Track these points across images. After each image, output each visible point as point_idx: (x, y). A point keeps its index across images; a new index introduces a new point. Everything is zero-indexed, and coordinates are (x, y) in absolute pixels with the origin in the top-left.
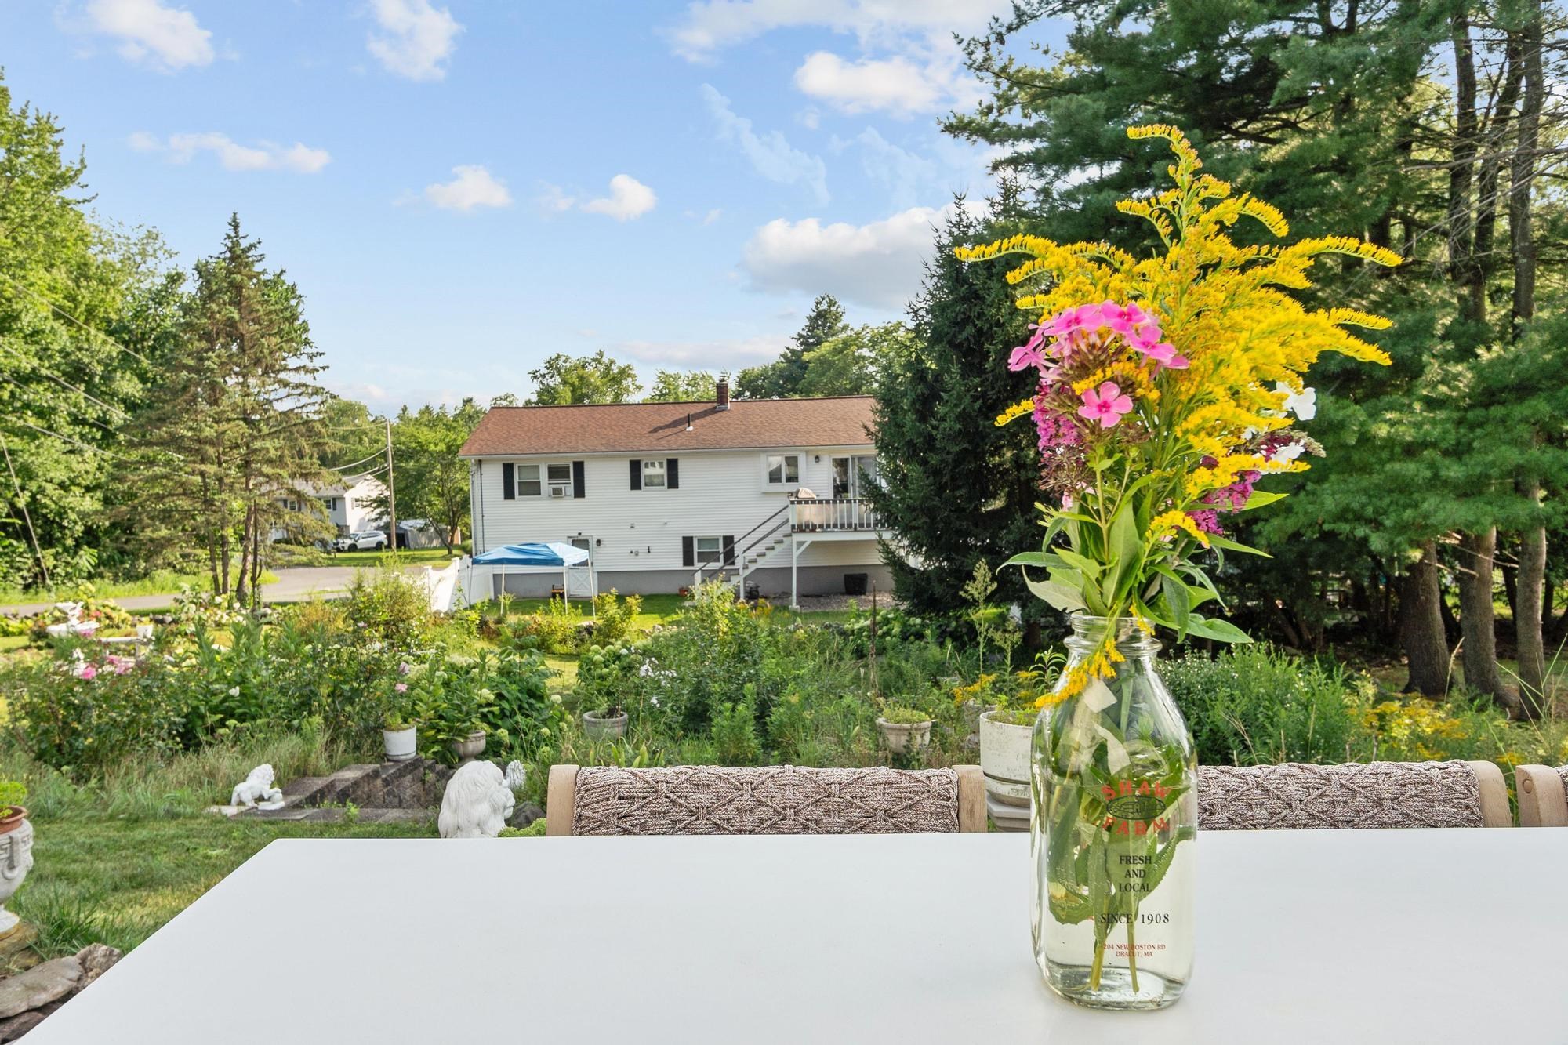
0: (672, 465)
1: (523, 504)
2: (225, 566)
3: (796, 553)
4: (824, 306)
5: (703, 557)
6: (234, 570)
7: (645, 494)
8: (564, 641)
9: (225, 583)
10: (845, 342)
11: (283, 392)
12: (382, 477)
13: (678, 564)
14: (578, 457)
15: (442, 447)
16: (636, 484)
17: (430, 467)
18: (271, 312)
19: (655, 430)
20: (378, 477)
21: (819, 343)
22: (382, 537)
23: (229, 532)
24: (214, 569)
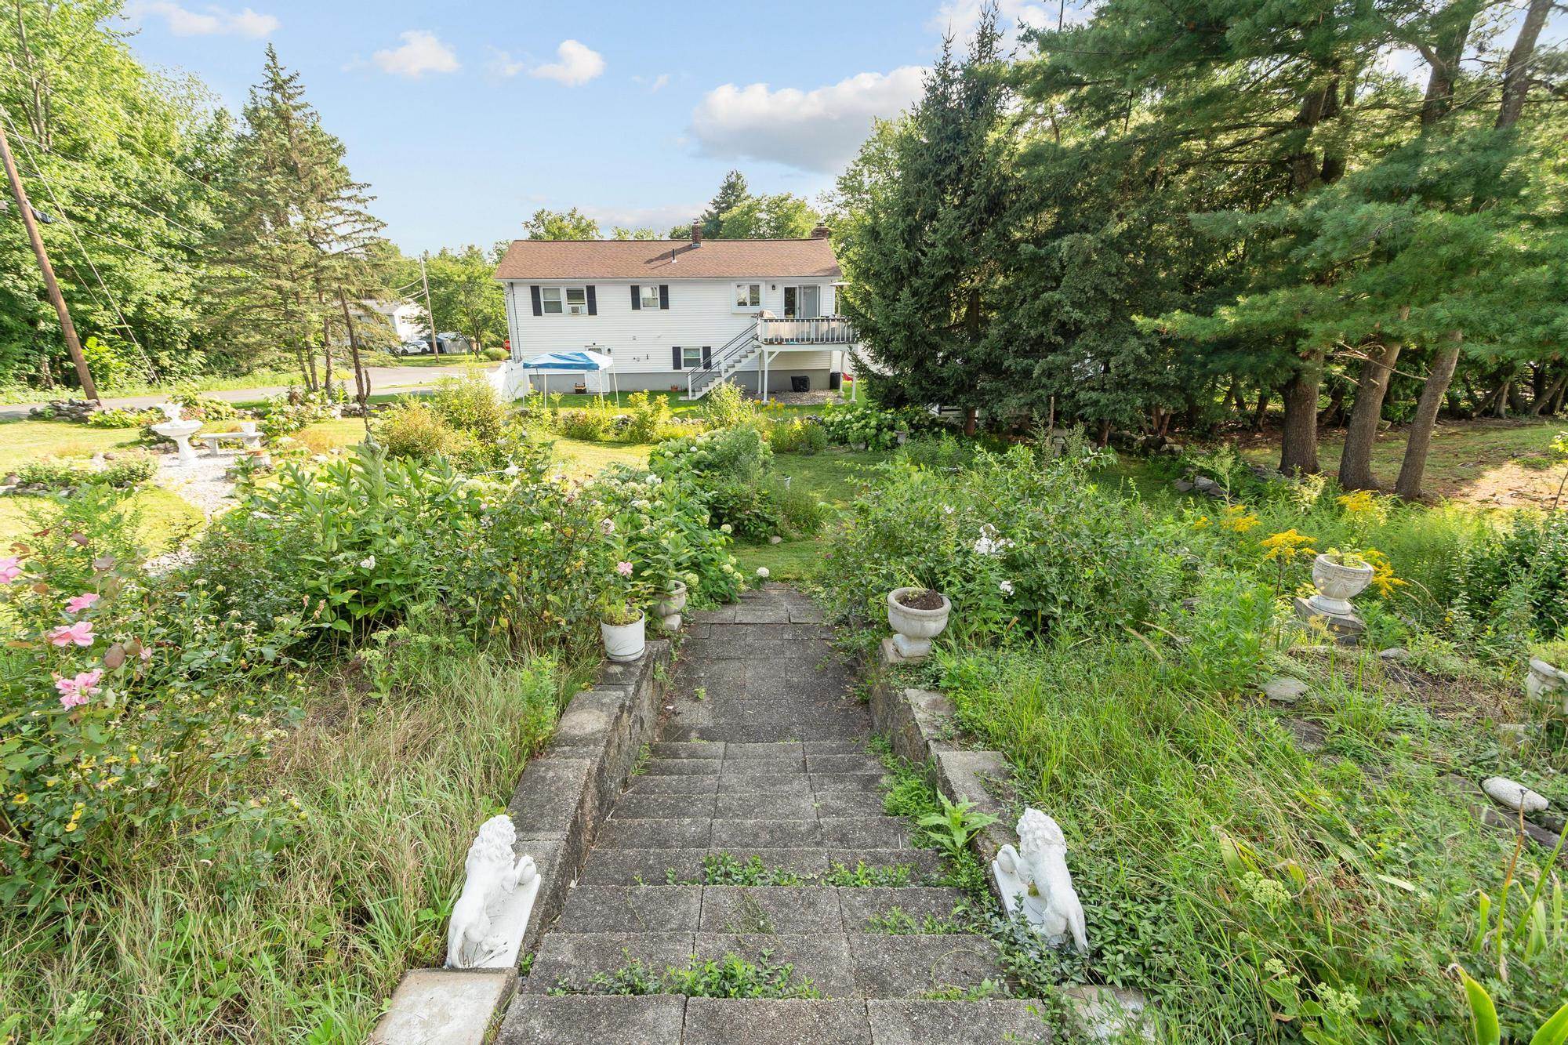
0: (664, 290)
1: (548, 319)
2: (312, 366)
3: (767, 361)
4: (733, 179)
5: (688, 363)
6: (321, 372)
7: (643, 312)
8: (606, 431)
9: (314, 381)
10: (749, 207)
11: (340, 219)
12: (420, 300)
13: (670, 368)
14: (591, 282)
15: (464, 278)
16: (636, 304)
17: (456, 292)
18: (319, 143)
19: (650, 261)
20: (417, 301)
21: (729, 207)
22: (425, 345)
23: (311, 339)
24: (303, 370)
